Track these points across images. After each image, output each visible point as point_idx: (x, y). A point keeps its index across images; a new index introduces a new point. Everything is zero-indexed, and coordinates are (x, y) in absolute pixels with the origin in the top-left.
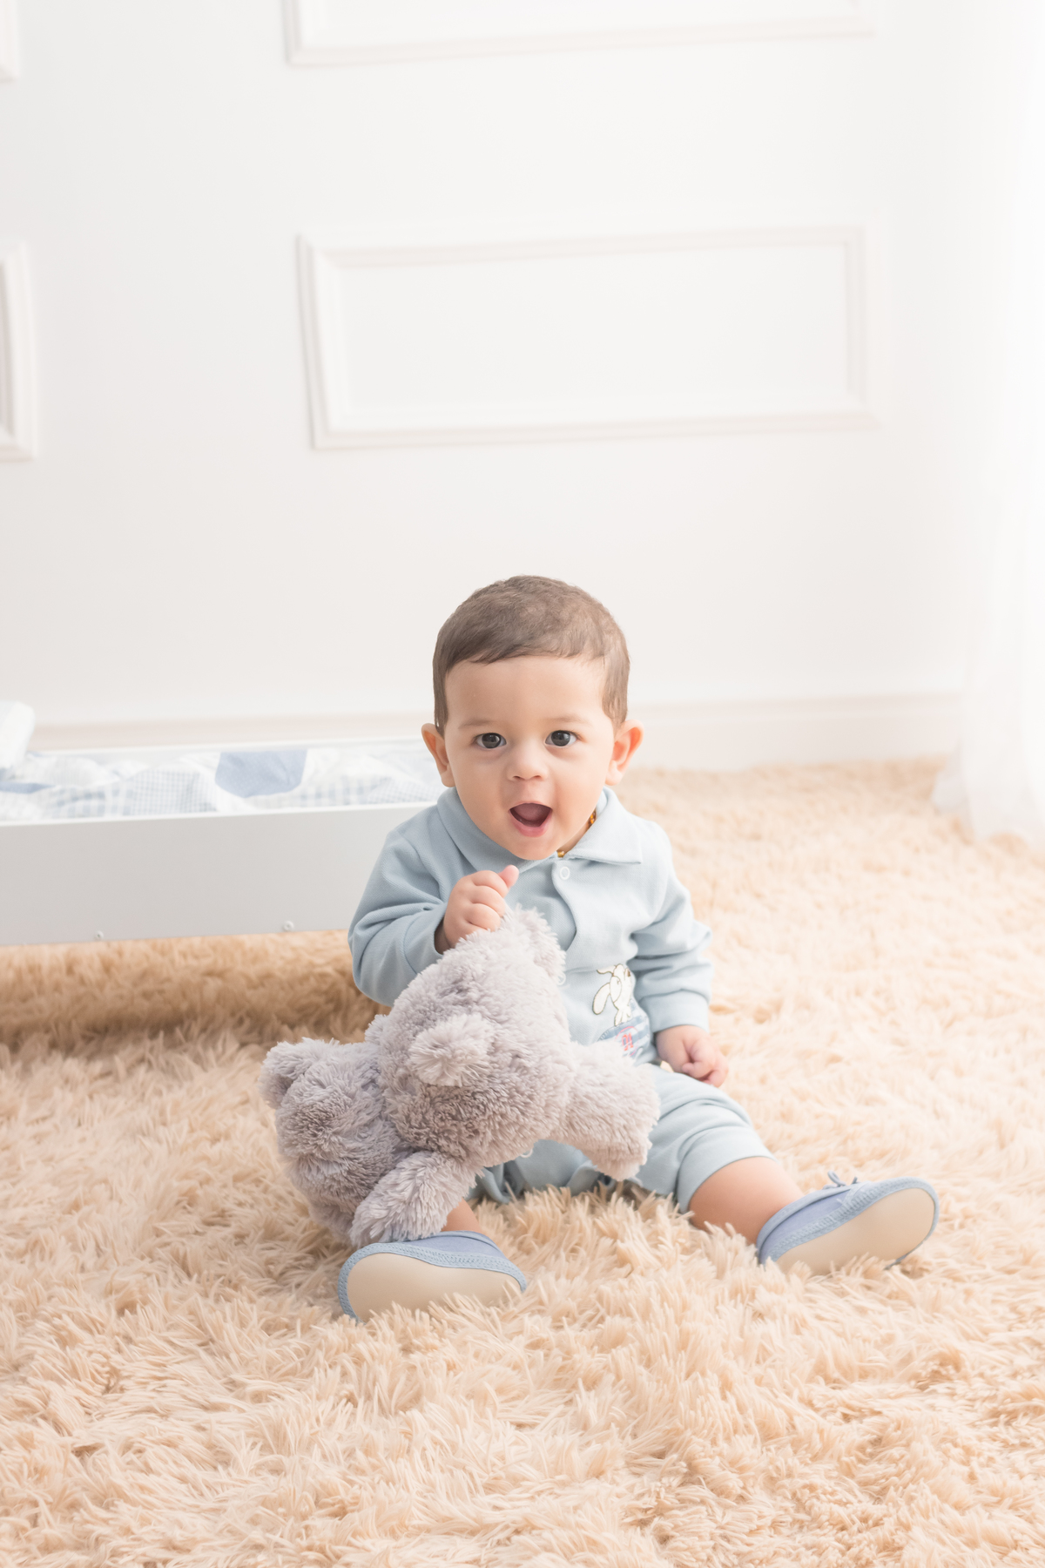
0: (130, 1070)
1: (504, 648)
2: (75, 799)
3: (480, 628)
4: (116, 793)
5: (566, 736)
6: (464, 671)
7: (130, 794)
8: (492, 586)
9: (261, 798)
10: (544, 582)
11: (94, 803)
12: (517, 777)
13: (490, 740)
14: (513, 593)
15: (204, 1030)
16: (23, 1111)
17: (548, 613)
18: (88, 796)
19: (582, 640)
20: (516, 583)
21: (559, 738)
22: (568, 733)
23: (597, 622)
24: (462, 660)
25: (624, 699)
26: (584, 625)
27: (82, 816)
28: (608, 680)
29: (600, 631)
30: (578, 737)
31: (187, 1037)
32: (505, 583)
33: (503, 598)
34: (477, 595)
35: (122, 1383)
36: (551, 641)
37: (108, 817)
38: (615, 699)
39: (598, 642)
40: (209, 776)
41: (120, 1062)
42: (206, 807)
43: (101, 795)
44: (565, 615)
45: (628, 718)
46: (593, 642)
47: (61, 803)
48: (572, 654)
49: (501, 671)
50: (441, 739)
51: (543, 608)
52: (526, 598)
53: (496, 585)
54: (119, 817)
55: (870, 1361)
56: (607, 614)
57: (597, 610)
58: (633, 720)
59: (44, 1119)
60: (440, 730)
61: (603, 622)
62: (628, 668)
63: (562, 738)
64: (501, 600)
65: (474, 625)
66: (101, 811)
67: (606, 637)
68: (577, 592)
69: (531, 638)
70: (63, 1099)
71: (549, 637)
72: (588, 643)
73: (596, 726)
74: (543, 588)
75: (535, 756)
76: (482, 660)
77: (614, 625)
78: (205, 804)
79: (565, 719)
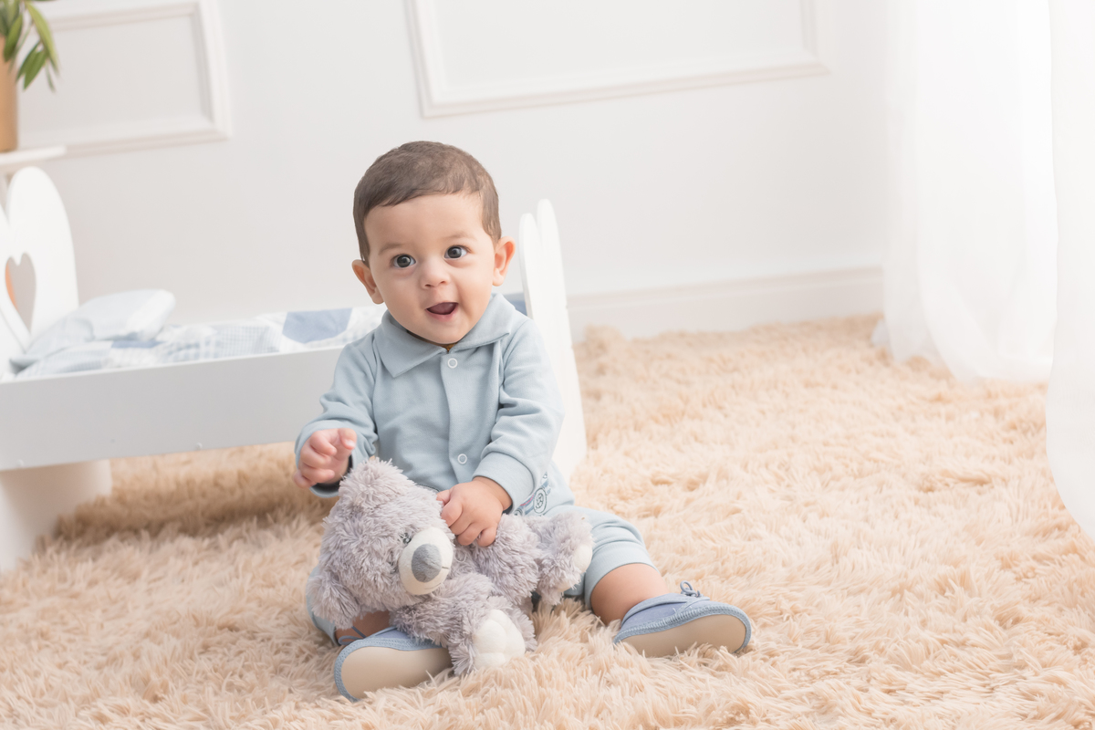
0: (230, 544)
1: (405, 192)
2: (180, 349)
3: (385, 182)
4: (208, 343)
5: (458, 250)
6: (378, 213)
7: (218, 344)
9: (315, 343)
10: (429, 144)
11: (192, 351)
12: (428, 285)
13: (402, 261)
14: (406, 154)
15: (288, 514)
16: (145, 574)
17: (433, 165)
18: (189, 347)
19: (462, 181)
20: (406, 147)
21: (453, 252)
22: (459, 247)
23: (470, 168)
24: (375, 205)
25: (497, 222)
26: (461, 170)
27: (183, 360)
28: (484, 207)
29: (473, 174)
30: (468, 250)
31: (276, 521)
32: (400, 148)
33: (399, 158)
36: (439, 183)
37: (202, 360)
38: (491, 222)
39: (473, 181)
40: (278, 329)
41: (222, 539)
42: (272, 349)
43: (197, 346)
44: (446, 164)
45: (503, 236)
46: (470, 182)
47: (170, 353)
48: (455, 191)
49: (404, 211)
50: (367, 269)
51: (429, 161)
52: (415, 155)
53: (392, 151)
54: (211, 360)
55: (684, 713)
56: (477, 163)
57: (469, 161)
58: (506, 237)
59: (160, 579)
60: (366, 263)
61: (475, 167)
63: (455, 252)
65: (381, 180)
66: (197, 356)
67: (479, 177)
68: (452, 148)
69: (424, 183)
70: (175, 564)
71: (437, 180)
72: (466, 182)
73: (480, 242)
74: (427, 148)
75: (438, 268)
76: (389, 204)
77: (483, 170)
78: (271, 347)
79: (456, 237)
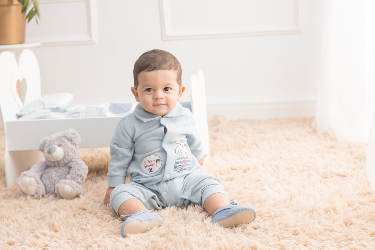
1: (153, 68)
2: (73, 114)
3: (147, 63)
4: (83, 112)
7: (86, 113)
8: (147, 52)
9: (119, 114)
11: (78, 115)
12: (157, 98)
13: (149, 90)
17: (163, 59)
18: (76, 113)
19: (172, 66)
21: (166, 89)
22: (168, 88)
23: (174, 61)
24: (142, 71)
25: (181, 80)
26: (172, 62)
27: (74, 118)
28: (178, 75)
29: (175, 63)
30: (171, 89)
32: (151, 51)
33: (151, 55)
34: (144, 54)
35: (48, 248)
36: (164, 66)
37: (81, 118)
38: (179, 80)
40: (107, 109)
42: (104, 116)
43: (79, 113)
44: (167, 59)
46: (174, 66)
47: (70, 115)
48: (169, 69)
49: (152, 73)
50: (136, 90)
51: (161, 58)
52: (157, 55)
54: (84, 118)
57: (174, 58)
58: (183, 85)
60: (136, 88)
61: (176, 61)
62: (181, 72)
63: (167, 89)
64: (151, 56)
65: (145, 62)
66: (79, 116)
67: (177, 64)
69: (160, 65)
73: (175, 86)
76: (147, 71)
77: (178, 61)
78: (104, 115)
79: (168, 85)
